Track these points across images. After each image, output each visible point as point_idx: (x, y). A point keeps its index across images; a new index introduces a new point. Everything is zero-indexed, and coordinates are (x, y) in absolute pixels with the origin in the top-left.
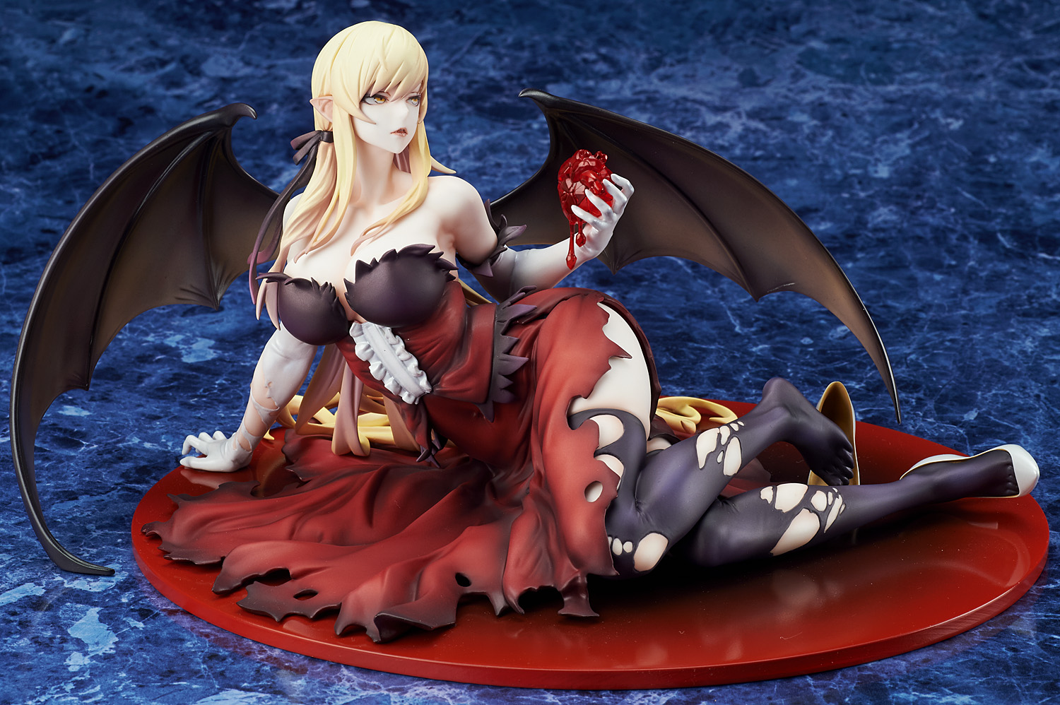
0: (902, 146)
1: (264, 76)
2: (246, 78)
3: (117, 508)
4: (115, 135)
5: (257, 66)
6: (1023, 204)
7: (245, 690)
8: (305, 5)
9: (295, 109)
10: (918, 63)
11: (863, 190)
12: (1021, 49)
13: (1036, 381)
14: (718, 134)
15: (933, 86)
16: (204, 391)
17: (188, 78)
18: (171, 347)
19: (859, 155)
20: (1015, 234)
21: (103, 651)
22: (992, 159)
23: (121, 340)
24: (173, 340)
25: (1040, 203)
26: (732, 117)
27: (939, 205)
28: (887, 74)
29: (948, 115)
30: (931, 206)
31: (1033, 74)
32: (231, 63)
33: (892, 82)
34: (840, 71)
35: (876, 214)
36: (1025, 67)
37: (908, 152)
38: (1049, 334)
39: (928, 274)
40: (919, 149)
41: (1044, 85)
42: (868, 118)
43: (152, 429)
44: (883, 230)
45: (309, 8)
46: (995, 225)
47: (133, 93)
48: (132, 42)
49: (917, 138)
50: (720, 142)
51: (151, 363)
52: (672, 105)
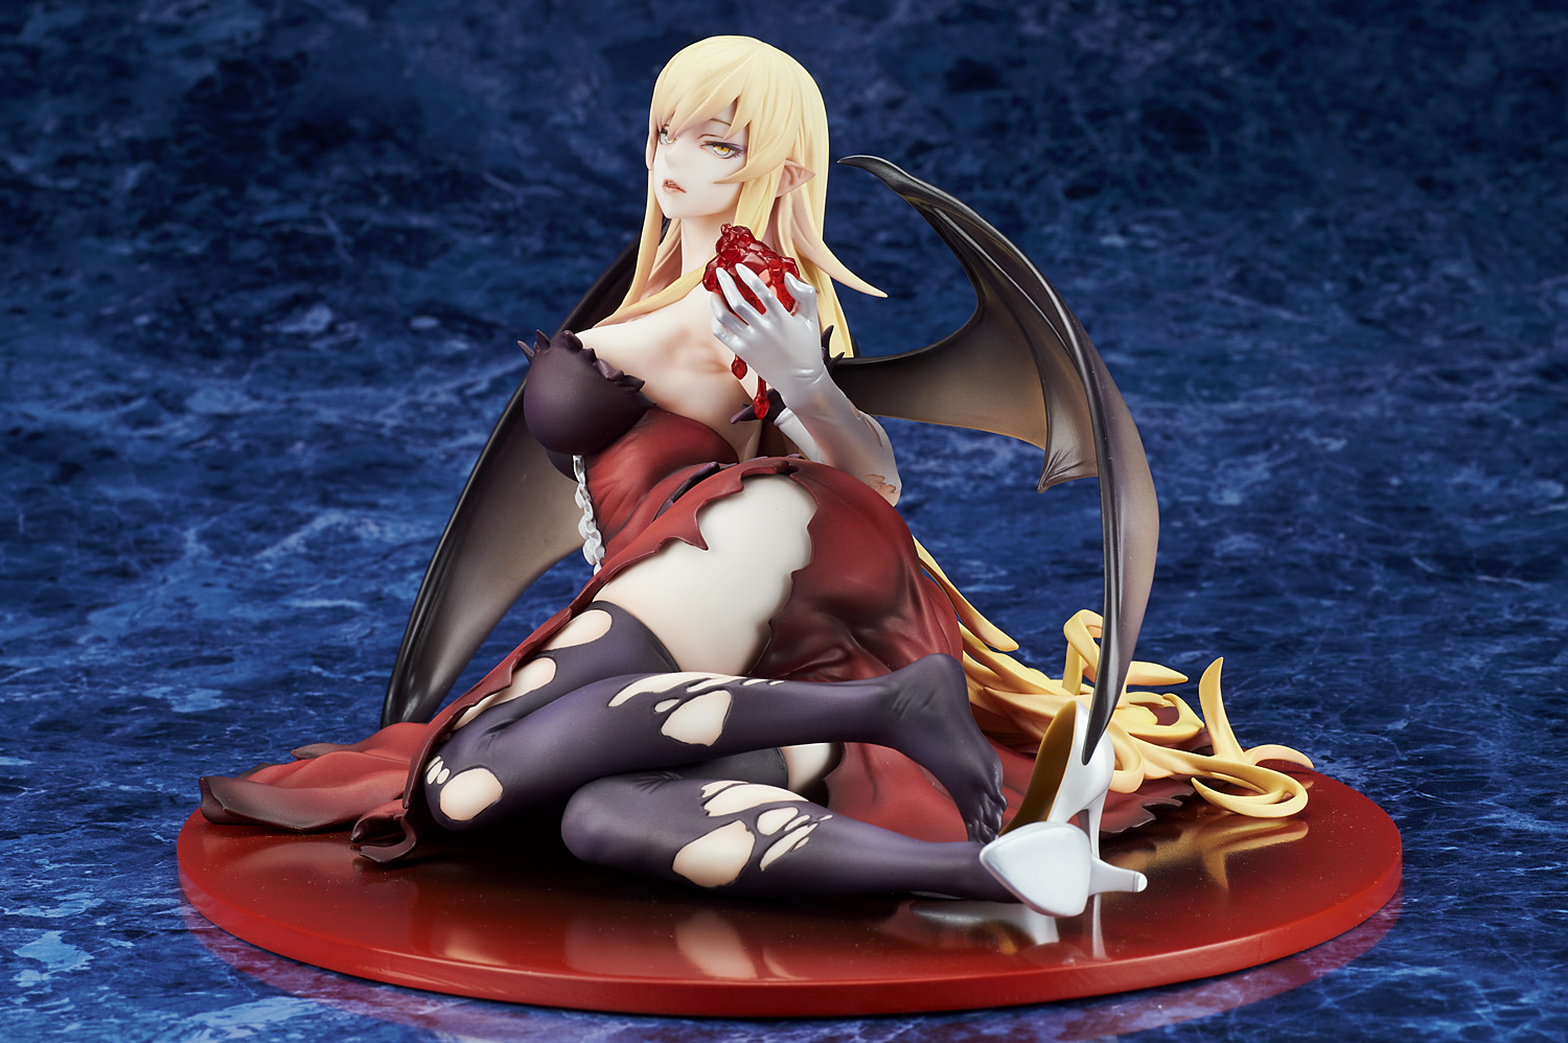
0: (1259, 469)
1: (282, 412)
2: (255, 414)
3: (81, 844)
4: (55, 482)
5: (271, 400)
6: (1447, 527)
7: (298, 996)
8: (341, 327)
9: (331, 448)
10: (1272, 377)
11: (1203, 517)
12: (1426, 357)
13: (1493, 692)
14: (976, 462)
15: (1298, 403)
16: (209, 737)
17: (165, 416)
18: (154, 699)
19: (1194, 481)
20: (1438, 558)
21: (72, 967)
22: (1395, 481)
23: (76, 695)
24: (156, 692)
25: (1472, 526)
26: (997, 443)
27: (1320, 531)
28: (1228, 390)
29: (1321, 435)
30: (1308, 532)
31: (1446, 387)
32: (230, 397)
33: (1235, 399)
34: (1156, 389)
35: (1225, 542)
36: (1435, 379)
37: (1266, 476)
38: (1506, 651)
39: (1313, 600)
40: (1283, 473)
41: (1464, 398)
42: (1203, 441)
43: (131, 773)
44: (1239, 559)
45: (347, 331)
46: (1409, 549)
47: (82, 435)
48: (78, 376)
49: (1279, 461)
50: (981, 470)
51: (125, 714)
52: (905, 432)
